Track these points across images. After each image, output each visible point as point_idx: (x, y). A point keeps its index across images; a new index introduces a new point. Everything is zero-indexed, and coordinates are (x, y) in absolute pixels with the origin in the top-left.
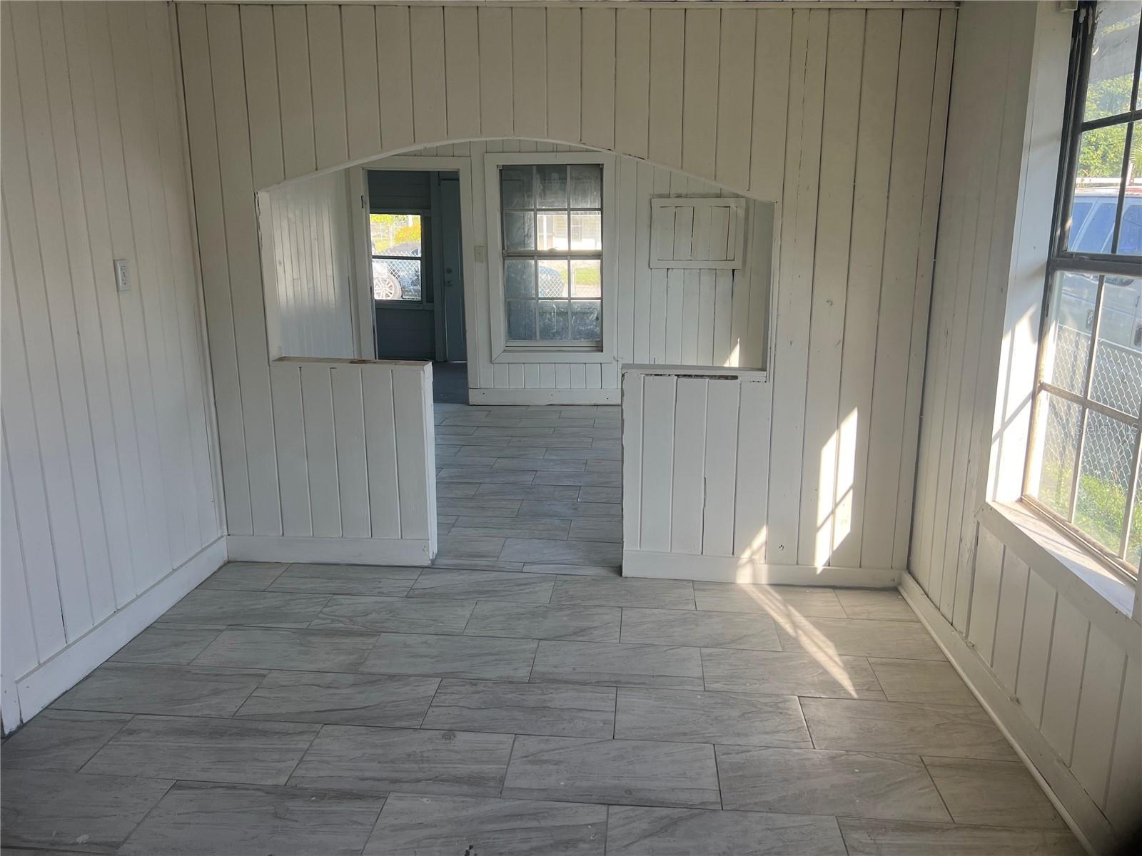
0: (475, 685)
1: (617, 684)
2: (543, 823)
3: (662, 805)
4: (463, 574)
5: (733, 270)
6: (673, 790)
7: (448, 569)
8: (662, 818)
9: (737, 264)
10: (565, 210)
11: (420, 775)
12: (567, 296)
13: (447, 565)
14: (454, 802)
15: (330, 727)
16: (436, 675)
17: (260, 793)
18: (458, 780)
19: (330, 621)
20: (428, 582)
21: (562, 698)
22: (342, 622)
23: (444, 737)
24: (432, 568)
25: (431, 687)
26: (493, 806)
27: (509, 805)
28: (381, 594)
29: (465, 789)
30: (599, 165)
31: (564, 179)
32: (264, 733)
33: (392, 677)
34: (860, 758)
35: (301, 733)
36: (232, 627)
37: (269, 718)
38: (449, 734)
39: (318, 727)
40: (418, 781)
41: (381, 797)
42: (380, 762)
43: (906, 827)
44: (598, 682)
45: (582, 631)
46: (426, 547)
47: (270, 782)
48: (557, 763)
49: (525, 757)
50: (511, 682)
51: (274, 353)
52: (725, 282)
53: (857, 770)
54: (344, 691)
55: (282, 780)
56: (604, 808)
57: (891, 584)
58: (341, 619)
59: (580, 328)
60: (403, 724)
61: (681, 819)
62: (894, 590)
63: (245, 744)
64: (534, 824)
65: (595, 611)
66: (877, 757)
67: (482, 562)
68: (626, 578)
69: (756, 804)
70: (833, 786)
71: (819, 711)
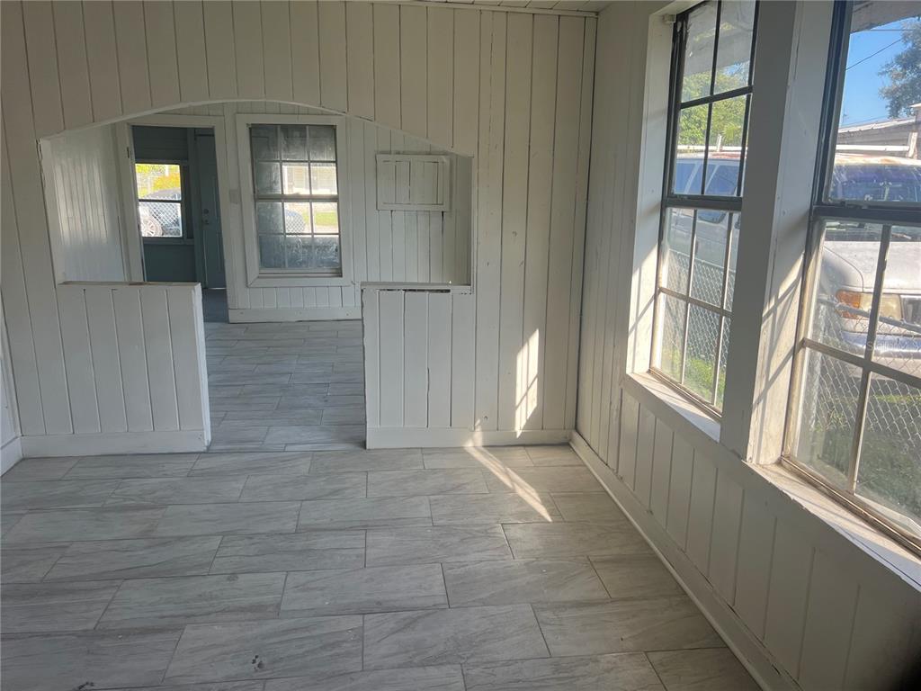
0: (251, 538)
1: (366, 527)
2: (315, 633)
3: (404, 609)
4: (235, 456)
5: (443, 212)
6: (413, 598)
7: (221, 453)
8: (404, 619)
9: (445, 208)
10: (306, 162)
11: (211, 609)
12: (310, 232)
13: (220, 450)
14: (240, 625)
15: (129, 582)
16: (218, 534)
17: (74, 637)
18: (242, 610)
19: (122, 500)
20: (204, 464)
22: (133, 500)
23: (228, 579)
24: (208, 452)
25: (215, 542)
26: (271, 625)
27: (286, 623)
28: (166, 476)
29: (249, 615)
30: (333, 126)
31: (303, 137)
32: (72, 591)
33: (181, 539)
34: (546, 562)
35: (105, 588)
36: (32, 511)
37: (74, 580)
38: (233, 576)
39: (118, 582)
40: (209, 614)
41: (179, 629)
42: (175, 603)
43: (579, 605)
44: (351, 527)
45: (335, 492)
46: (202, 435)
47: (81, 628)
48: (322, 589)
49: (296, 587)
50: (281, 534)
51: (59, 279)
52: (437, 220)
53: (544, 571)
54: (141, 553)
55: (91, 626)
56: (361, 617)
57: (565, 441)
58: (133, 497)
59: (323, 258)
60: (194, 572)
61: (419, 617)
62: (566, 444)
63: (54, 601)
64: (307, 634)
65: (346, 476)
66: (557, 560)
67: (251, 446)
68: (369, 450)
69: (474, 601)
70: (528, 583)
71: (516, 532)
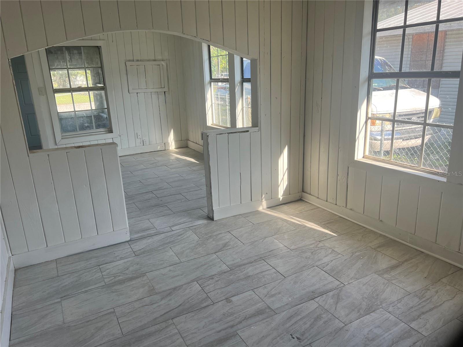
0: (212, 279)
1: (262, 259)
4: (149, 239)
5: (165, 92)
7: (139, 239)
8: (333, 296)
9: (166, 89)
10: (83, 68)
11: (239, 320)
12: (90, 109)
13: (137, 237)
14: (264, 323)
15: (176, 319)
16: (192, 281)
18: (254, 315)
19: (113, 278)
21: (250, 270)
22: (119, 276)
23: (228, 302)
24: (131, 241)
25: (196, 286)
27: (284, 315)
29: (261, 317)
30: (98, 46)
31: (80, 53)
32: (150, 335)
33: (175, 289)
34: (358, 253)
35: (166, 327)
36: (63, 298)
37: (142, 328)
38: (228, 300)
39: (170, 322)
40: (241, 322)
41: (235, 334)
44: (255, 260)
45: (226, 245)
46: (127, 231)
48: (279, 293)
49: (266, 296)
50: (225, 272)
52: (162, 97)
53: (361, 258)
54: (162, 302)
56: (313, 301)
57: (299, 198)
59: (99, 123)
61: (338, 293)
62: (300, 200)
64: (300, 316)
65: (220, 236)
66: (361, 252)
67: (152, 232)
68: (216, 221)
70: (362, 265)
